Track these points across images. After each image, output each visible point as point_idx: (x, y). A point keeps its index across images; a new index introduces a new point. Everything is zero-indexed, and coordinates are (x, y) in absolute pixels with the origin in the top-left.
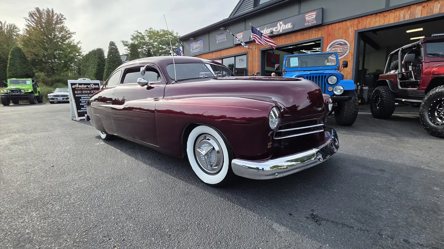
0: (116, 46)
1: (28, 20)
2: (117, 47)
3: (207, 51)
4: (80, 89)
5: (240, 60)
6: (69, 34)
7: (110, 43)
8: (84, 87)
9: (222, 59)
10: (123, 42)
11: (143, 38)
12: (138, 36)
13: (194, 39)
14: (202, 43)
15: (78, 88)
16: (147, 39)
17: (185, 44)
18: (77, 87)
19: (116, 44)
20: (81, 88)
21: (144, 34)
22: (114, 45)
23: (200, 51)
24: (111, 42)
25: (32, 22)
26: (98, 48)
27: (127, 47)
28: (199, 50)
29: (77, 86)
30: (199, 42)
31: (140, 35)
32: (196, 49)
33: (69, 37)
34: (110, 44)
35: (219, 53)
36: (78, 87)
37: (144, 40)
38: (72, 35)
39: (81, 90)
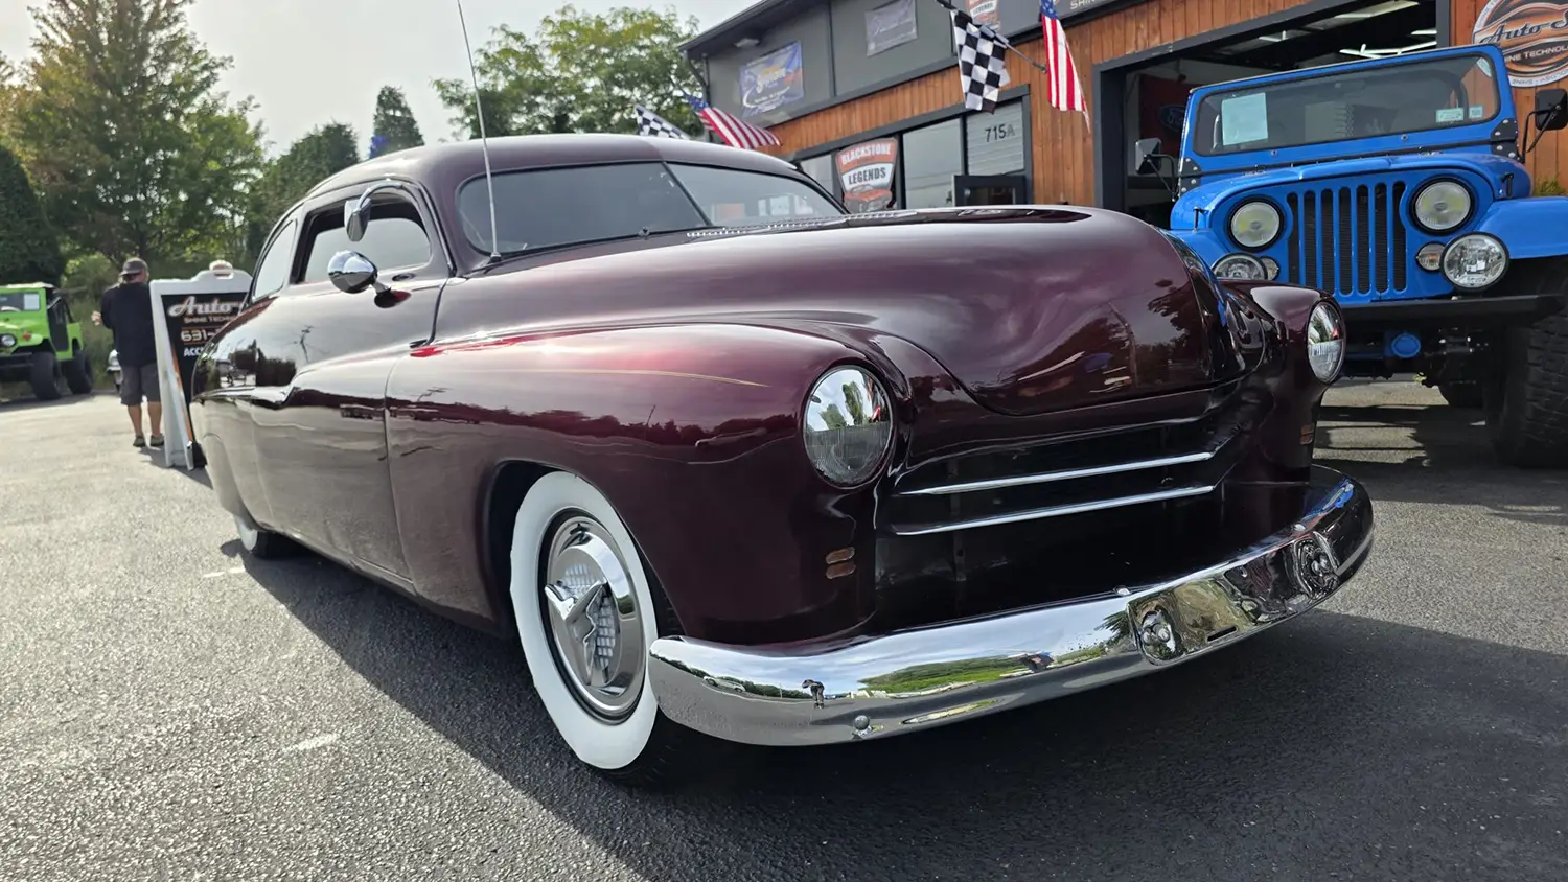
0: (405, 110)
1: (45, 20)
2: (409, 112)
3: (823, 97)
4: (203, 320)
5: (992, 133)
6: (205, 67)
7: (380, 97)
8: (222, 310)
9: (899, 135)
10: (440, 85)
11: (531, 58)
12: (507, 52)
13: (758, 45)
14: (797, 62)
15: (196, 314)
16: (551, 63)
17: (716, 71)
18: (190, 312)
19: (409, 100)
20: (206, 315)
21: (533, 41)
22: (399, 102)
23: (788, 100)
24: (383, 92)
25: (58, 29)
26: (331, 123)
27: (457, 111)
28: (786, 95)
29: (190, 306)
30: (782, 57)
31: (516, 46)
32: (766, 91)
33: (207, 83)
34: (380, 102)
35: (881, 105)
36: (195, 311)
37: (539, 67)
38: (215, 71)
39: (208, 323)
